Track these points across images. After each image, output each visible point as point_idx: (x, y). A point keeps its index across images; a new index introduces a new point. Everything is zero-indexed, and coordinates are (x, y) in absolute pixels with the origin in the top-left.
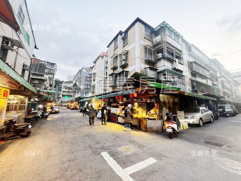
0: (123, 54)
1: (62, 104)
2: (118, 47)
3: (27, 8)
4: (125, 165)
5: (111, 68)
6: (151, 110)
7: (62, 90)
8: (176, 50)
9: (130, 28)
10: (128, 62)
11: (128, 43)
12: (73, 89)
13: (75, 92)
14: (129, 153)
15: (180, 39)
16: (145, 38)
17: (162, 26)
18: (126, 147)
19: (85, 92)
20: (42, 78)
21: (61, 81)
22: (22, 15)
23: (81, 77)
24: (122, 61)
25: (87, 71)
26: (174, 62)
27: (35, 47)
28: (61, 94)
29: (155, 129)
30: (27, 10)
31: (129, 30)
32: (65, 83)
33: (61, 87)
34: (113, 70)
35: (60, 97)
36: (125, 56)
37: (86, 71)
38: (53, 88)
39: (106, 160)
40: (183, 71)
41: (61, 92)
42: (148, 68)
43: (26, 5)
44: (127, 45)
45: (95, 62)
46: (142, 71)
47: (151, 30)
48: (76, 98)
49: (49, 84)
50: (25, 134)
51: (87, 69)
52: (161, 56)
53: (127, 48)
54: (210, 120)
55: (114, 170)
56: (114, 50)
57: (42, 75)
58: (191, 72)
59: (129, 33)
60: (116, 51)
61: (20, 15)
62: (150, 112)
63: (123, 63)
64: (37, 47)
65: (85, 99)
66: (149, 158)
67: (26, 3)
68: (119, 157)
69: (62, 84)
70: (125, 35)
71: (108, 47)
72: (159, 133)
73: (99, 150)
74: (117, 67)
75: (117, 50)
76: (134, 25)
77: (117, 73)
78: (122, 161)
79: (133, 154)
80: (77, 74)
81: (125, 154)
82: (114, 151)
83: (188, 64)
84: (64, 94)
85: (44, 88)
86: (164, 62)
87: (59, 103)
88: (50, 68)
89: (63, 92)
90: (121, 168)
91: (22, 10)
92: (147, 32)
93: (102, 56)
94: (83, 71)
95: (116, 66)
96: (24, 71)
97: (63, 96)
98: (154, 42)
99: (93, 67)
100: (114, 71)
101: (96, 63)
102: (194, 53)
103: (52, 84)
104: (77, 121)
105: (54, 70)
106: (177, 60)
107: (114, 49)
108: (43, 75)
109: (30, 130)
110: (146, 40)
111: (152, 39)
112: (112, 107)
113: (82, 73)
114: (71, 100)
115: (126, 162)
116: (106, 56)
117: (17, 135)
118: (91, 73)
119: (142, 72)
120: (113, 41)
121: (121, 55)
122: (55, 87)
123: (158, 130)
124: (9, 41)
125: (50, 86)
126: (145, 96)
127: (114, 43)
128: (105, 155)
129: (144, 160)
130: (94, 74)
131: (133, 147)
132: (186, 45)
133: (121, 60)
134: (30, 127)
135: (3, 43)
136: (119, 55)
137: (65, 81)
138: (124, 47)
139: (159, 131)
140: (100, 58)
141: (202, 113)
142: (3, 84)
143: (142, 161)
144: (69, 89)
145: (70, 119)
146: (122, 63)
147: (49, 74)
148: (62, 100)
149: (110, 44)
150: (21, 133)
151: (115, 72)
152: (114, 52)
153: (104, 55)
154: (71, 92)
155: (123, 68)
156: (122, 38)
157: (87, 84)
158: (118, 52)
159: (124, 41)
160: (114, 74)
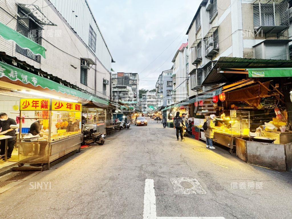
0: (210, 34)
1: (148, 114)
3: (96, 24)
4: (164, 210)
5: (193, 62)
6: (265, 123)
10: (220, 46)
11: (217, 15)
14: (185, 193)
18: (187, 180)
19: (168, 100)
20: (124, 90)
22: (93, 33)
23: (162, 83)
24: (208, 47)
25: (168, 74)
27: (113, 61)
29: (267, 160)
30: (97, 26)
32: (150, 92)
33: (146, 97)
34: (196, 65)
35: (145, 108)
36: (213, 37)
37: (166, 74)
38: (138, 99)
39: (145, 191)
42: (260, 44)
43: (95, 22)
44: (217, 17)
45: (174, 61)
46: (247, 54)
51: (168, 72)
53: (217, 23)
55: (144, 213)
56: (196, 34)
57: (125, 87)
60: (199, 35)
61: (92, 34)
62: (263, 126)
63: (211, 49)
64: (114, 60)
66: (217, 215)
67: (94, 20)
68: (165, 193)
69: (147, 94)
70: (212, 2)
71: (187, 33)
73: (147, 175)
74: (201, 59)
75: (200, 33)
77: (201, 67)
78: (165, 202)
79: (192, 196)
80: (158, 81)
81: (176, 192)
82: (165, 182)
84: (149, 103)
85: (128, 99)
88: (133, 79)
89: (148, 101)
90: (156, 212)
91: (92, 29)
93: (181, 50)
94: (163, 75)
95: (200, 57)
96: (105, 85)
97: (148, 105)
100: (197, 66)
101: (176, 61)
103: (136, 94)
105: (137, 80)
107: (195, 32)
112: (195, 118)
113: (163, 77)
115: (170, 207)
117: (95, 142)
119: (246, 56)
120: (195, 20)
121: (206, 39)
122: (141, 97)
123: (277, 163)
124: (85, 62)
125: (134, 97)
126: (249, 97)
127: (194, 23)
128: (150, 184)
129: (204, 215)
130: (175, 75)
131: (199, 184)
133: (207, 46)
135: (81, 64)
136: (202, 39)
137: (149, 90)
138: (211, 23)
139: (278, 165)
140: (179, 53)
142: (75, 99)
143: (198, 216)
144: (153, 98)
146: (208, 50)
147: (133, 85)
150: (98, 141)
151: (199, 67)
152: (196, 37)
153: (184, 48)
155: (210, 58)
156: (207, 10)
157: (169, 90)
158: (202, 35)
159: (210, 14)
160: (196, 70)
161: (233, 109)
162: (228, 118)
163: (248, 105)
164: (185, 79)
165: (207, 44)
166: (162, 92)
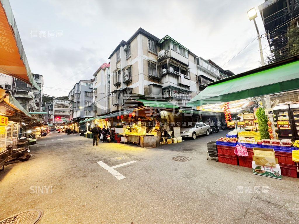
0: (127, 68)
1: (55, 127)
2: (120, 60)
5: (114, 84)
7: (53, 110)
8: (181, 64)
9: (133, 40)
10: (132, 78)
11: (131, 57)
12: (69, 107)
13: (72, 111)
14: (119, 160)
15: (187, 53)
16: (149, 52)
17: (166, 39)
18: (119, 157)
19: (86, 111)
20: (26, 96)
21: (51, 96)
23: (79, 92)
24: (125, 77)
25: (87, 84)
26: (179, 77)
28: (52, 114)
29: (151, 144)
31: (131, 42)
32: (57, 99)
33: (53, 106)
34: (116, 86)
35: (51, 118)
36: (128, 71)
37: (85, 84)
38: (41, 108)
40: (189, 86)
41: (53, 112)
42: (151, 85)
44: (130, 58)
45: (95, 75)
46: (146, 89)
47: (155, 42)
48: (74, 119)
49: (35, 103)
50: (24, 157)
51: (86, 82)
52: (166, 72)
53: (130, 62)
54: (205, 133)
58: (200, 87)
59: (132, 44)
60: (119, 64)
63: (127, 78)
65: (86, 120)
68: (110, 162)
69: (54, 102)
70: (128, 47)
71: (110, 58)
72: (154, 147)
74: (121, 83)
76: (136, 37)
77: (120, 90)
78: (112, 164)
80: (73, 89)
81: (115, 161)
82: (108, 160)
83: (197, 78)
84: (57, 114)
85: (30, 109)
86: (169, 78)
87: (50, 126)
89: (56, 111)
92: (150, 45)
93: (103, 68)
94: (81, 85)
95: (119, 82)
98: (158, 56)
99: (94, 80)
100: (117, 88)
101: (97, 76)
102: (202, 66)
103: (38, 102)
104: (77, 144)
105: (41, 83)
106: (182, 75)
107: (116, 62)
108: (27, 92)
109: (29, 154)
110: (149, 54)
111: (157, 53)
112: (116, 128)
113: (80, 87)
114: (67, 121)
116: (109, 68)
117: (17, 159)
118: (91, 86)
120: (115, 52)
121: (124, 70)
122: (43, 105)
125: (36, 106)
127: (115, 54)
128: (101, 163)
129: (127, 162)
130: (96, 89)
131: (124, 157)
132: (195, 58)
133: (124, 75)
134: (29, 151)
136: (121, 70)
137: (56, 97)
138: (127, 60)
140: (101, 70)
141: (197, 127)
142: (3, 113)
144: (63, 108)
145: (69, 143)
146: (125, 79)
148: (55, 122)
149: (112, 55)
150: (21, 157)
151: (119, 89)
152: (117, 65)
153: (106, 67)
154: (66, 111)
155: (127, 84)
156: (124, 50)
157: (88, 101)
158: (121, 66)
159: (127, 54)
160: (117, 91)
161: (139, 121)
162: (136, 126)
163: (146, 119)
164: (106, 95)
165: (125, 75)
166: (79, 102)
